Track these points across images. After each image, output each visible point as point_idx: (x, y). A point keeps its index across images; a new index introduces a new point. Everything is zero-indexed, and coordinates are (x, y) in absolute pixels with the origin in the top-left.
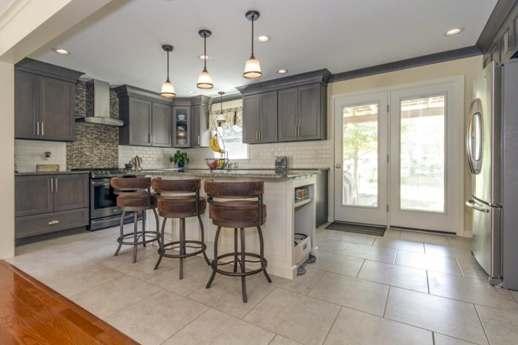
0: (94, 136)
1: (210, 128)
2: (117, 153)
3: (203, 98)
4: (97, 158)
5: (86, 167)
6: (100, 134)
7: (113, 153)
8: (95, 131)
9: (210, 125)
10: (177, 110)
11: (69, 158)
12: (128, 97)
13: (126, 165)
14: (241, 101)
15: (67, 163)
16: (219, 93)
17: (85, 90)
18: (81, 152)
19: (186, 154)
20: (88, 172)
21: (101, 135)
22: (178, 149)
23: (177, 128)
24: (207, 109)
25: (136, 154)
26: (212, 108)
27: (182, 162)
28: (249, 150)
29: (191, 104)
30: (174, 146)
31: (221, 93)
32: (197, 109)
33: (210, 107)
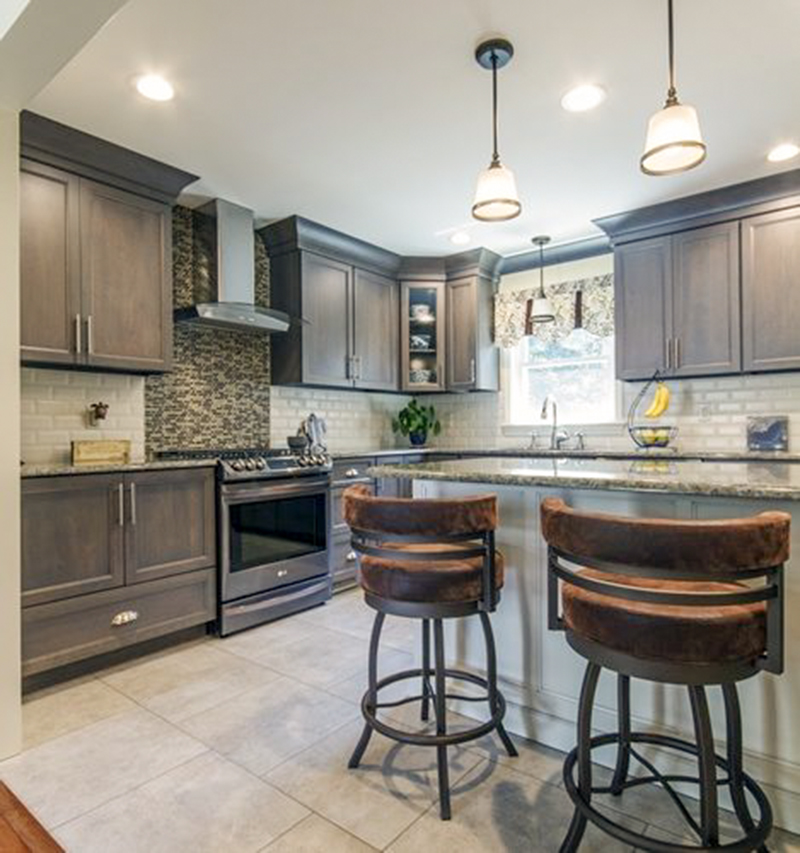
0: (213, 360)
1: (497, 339)
2: (266, 408)
3: (483, 254)
4: (219, 422)
5: (192, 446)
6: (225, 353)
7: (257, 407)
8: (213, 347)
9: (500, 331)
10: (412, 290)
11: (152, 422)
12: (298, 252)
13: (290, 440)
14: (610, 257)
15: (148, 434)
16: (533, 240)
17: (190, 231)
18: (182, 405)
19: (432, 409)
20: (214, 462)
21: (228, 358)
22: (410, 399)
23: (411, 341)
24: (490, 288)
25: (311, 409)
26: (501, 285)
27: (420, 431)
28: (623, 398)
29: (447, 274)
30: (404, 389)
31: (540, 241)
32: (465, 288)
33: (497, 284)
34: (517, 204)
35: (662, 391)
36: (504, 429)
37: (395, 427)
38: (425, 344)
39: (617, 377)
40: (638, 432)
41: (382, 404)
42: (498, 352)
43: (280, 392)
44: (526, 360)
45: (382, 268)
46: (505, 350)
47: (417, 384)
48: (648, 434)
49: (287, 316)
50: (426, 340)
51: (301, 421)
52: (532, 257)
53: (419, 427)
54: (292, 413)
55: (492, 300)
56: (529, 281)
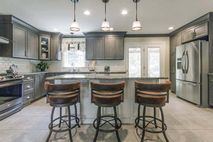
3: (60, 34)
9: (63, 49)
10: (42, 38)
12: (12, 24)
13: (7, 71)
16: (71, 33)
19: (46, 64)
22: (41, 61)
23: (42, 49)
24: (60, 40)
25: (13, 63)
26: (63, 40)
27: (44, 68)
28: (86, 63)
29: (51, 36)
30: (40, 59)
31: (72, 33)
32: (55, 40)
33: (62, 40)
34: (79, 29)
35: (94, 62)
36: (63, 68)
37: (37, 67)
38: (45, 50)
39: (86, 59)
40: (90, 69)
41: (33, 62)
42: (62, 53)
43: (3, 59)
44: (68, 55)
45: (34, 32)
46: (63, 53)
47: (43, 58)
48: (91, 69)
49: (8, 39)
50: (45, 49)
51: (10, 66)
52: (70, 36)
53: (43, 67)
54: (7, 64)
55: (61, 43)
56: (69, 40)
